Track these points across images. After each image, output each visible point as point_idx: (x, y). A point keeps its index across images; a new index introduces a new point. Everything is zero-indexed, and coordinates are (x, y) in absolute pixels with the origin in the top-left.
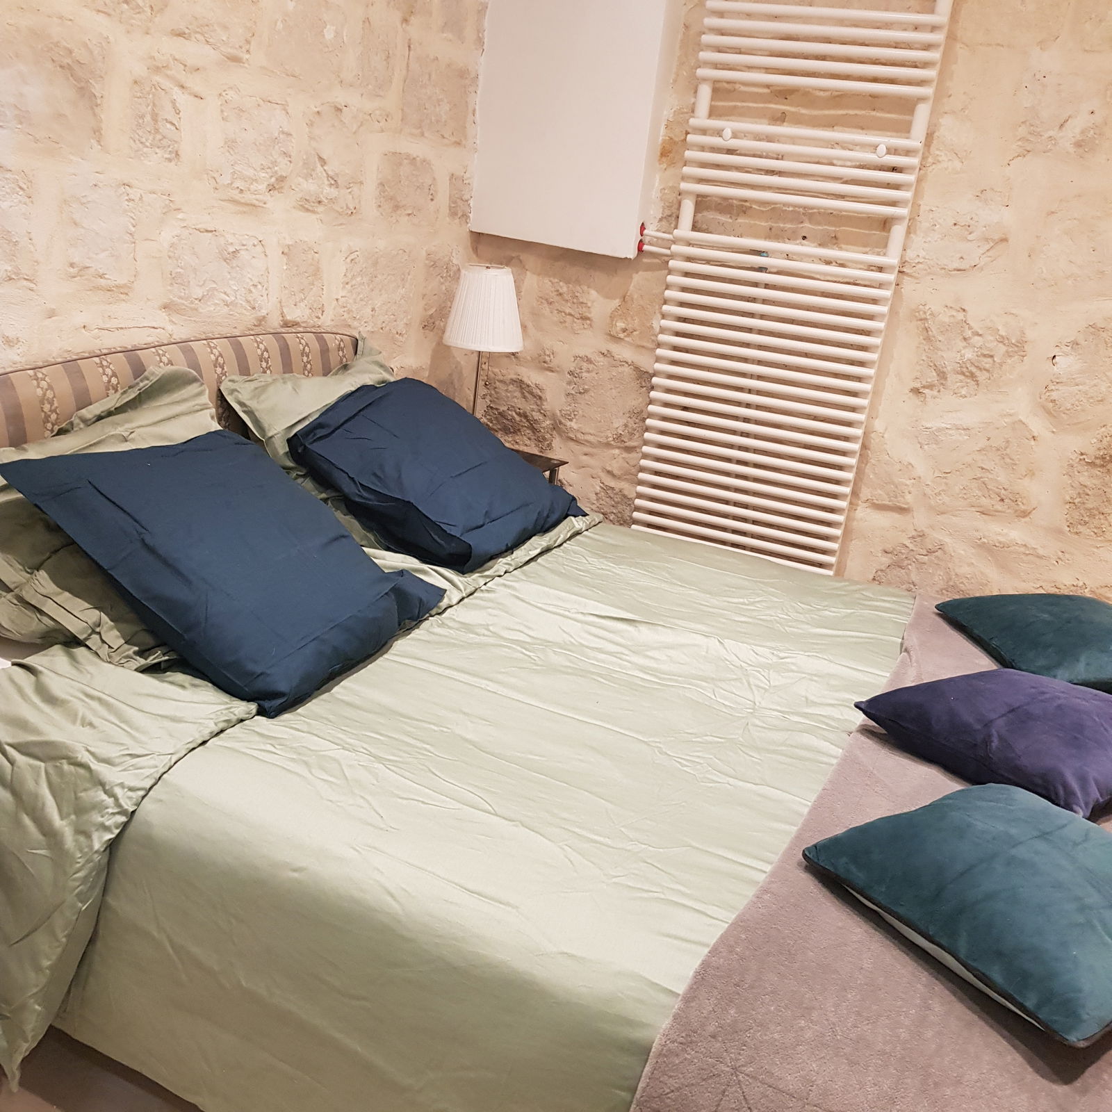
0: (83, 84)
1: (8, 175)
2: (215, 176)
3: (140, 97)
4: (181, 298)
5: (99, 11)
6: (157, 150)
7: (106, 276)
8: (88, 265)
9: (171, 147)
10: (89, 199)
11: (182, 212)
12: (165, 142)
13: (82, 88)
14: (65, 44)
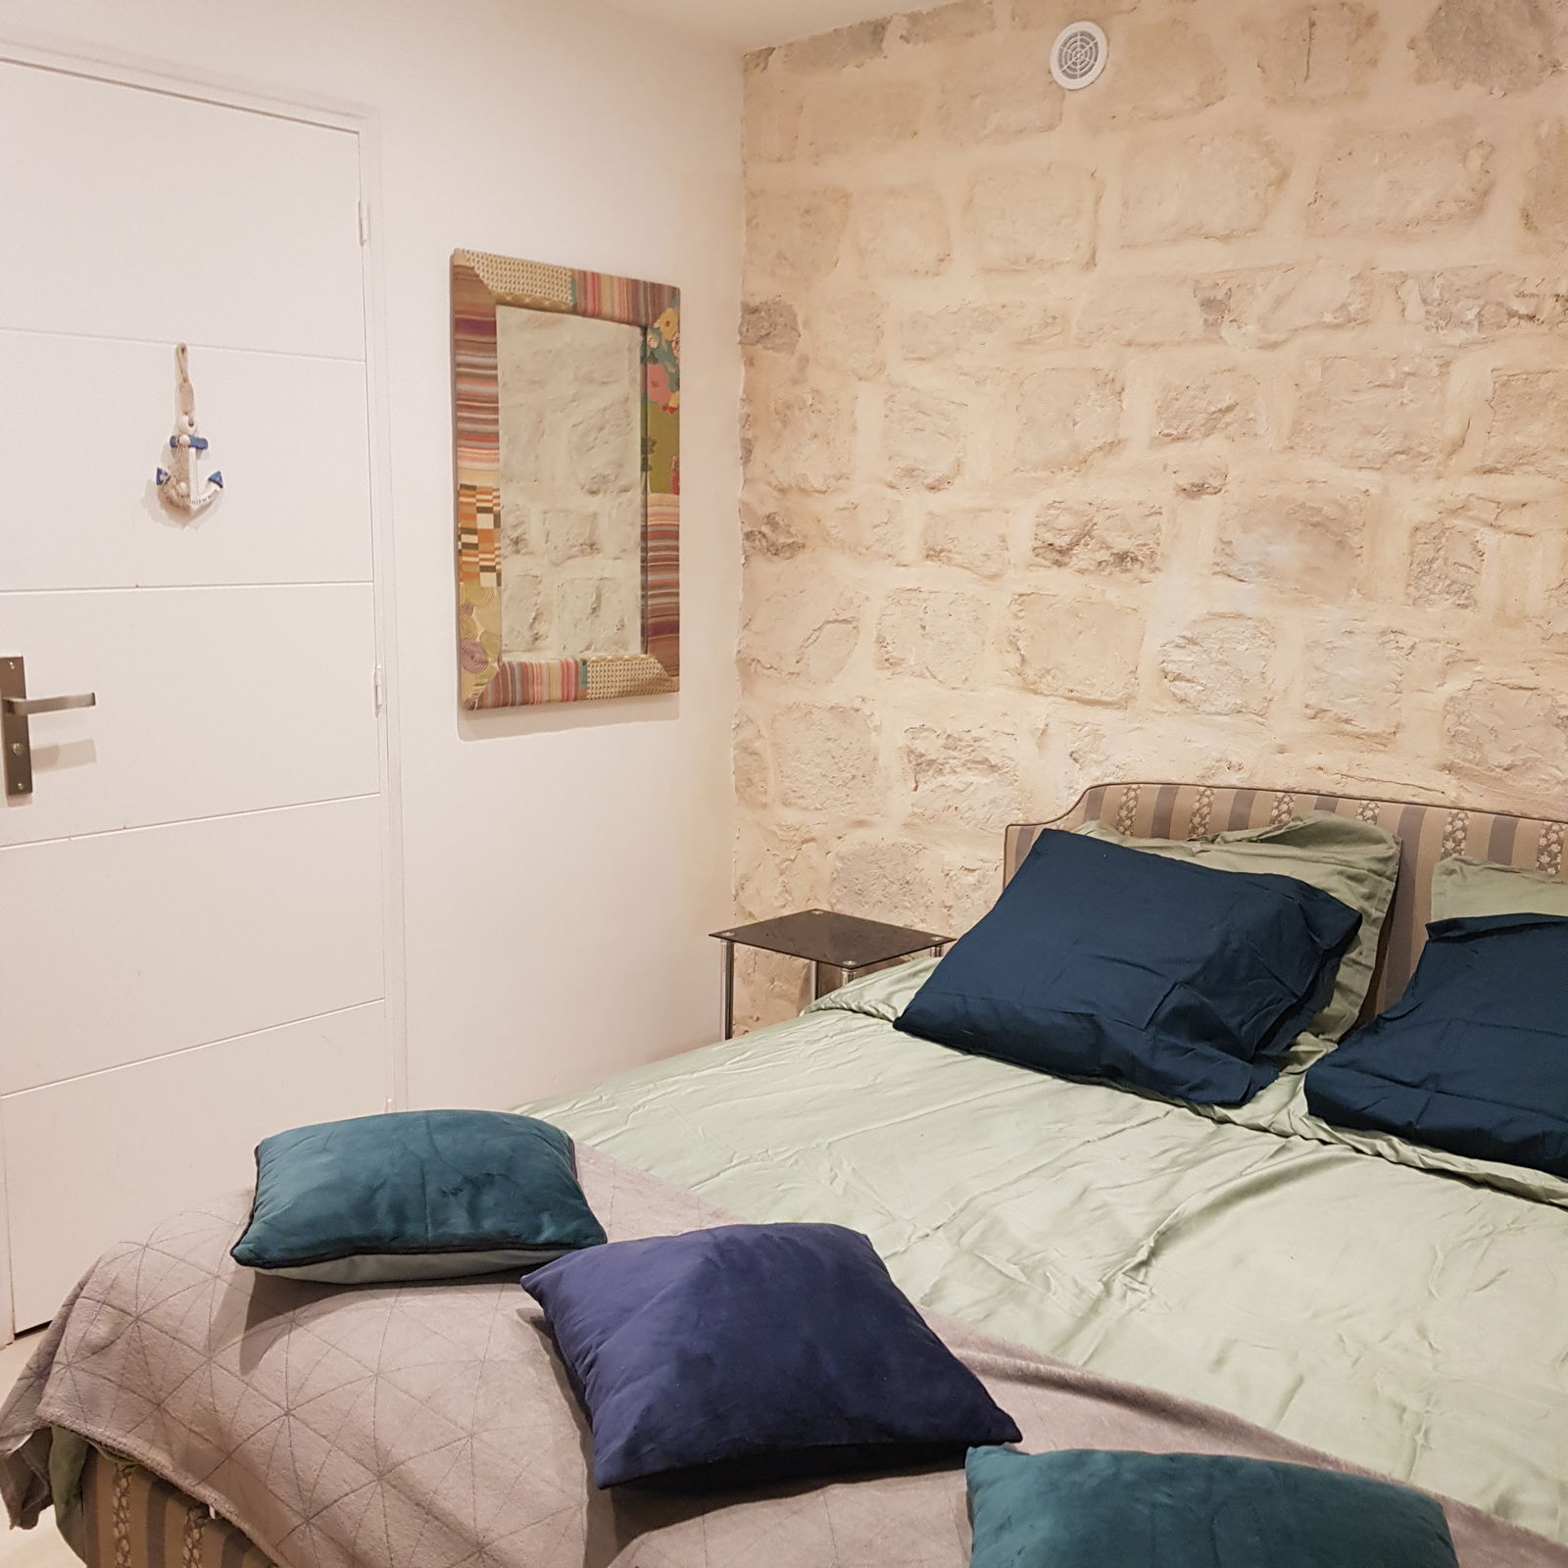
0: (1340, 538)
1: (1249, 622)
2: (1541, 623)
3: (1426, 543)
4: (1465, 760)
5: (1360, 468)
6: (1447, 596)
7: (1353, 723)
8: (1325, 708)
9: (1467, 592)
10: (1335, 645)
11: (1481, 664)
12: (1455, 588)
13: (1341, 542)
14: (1312, 504)
